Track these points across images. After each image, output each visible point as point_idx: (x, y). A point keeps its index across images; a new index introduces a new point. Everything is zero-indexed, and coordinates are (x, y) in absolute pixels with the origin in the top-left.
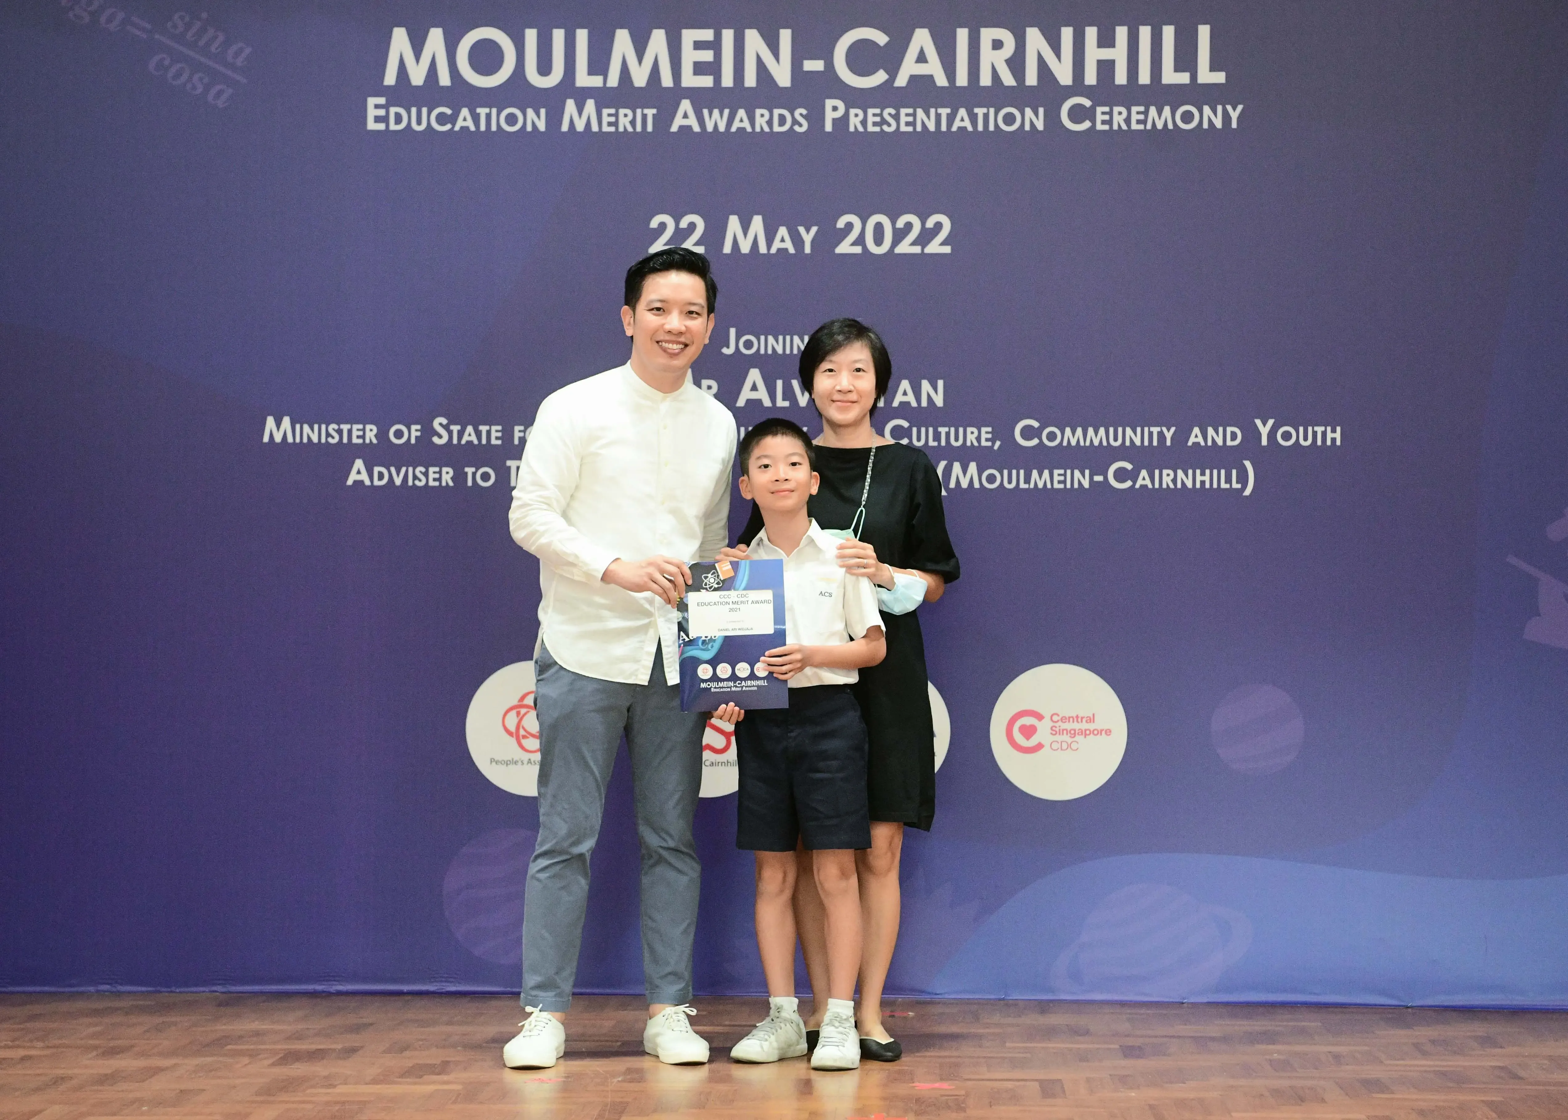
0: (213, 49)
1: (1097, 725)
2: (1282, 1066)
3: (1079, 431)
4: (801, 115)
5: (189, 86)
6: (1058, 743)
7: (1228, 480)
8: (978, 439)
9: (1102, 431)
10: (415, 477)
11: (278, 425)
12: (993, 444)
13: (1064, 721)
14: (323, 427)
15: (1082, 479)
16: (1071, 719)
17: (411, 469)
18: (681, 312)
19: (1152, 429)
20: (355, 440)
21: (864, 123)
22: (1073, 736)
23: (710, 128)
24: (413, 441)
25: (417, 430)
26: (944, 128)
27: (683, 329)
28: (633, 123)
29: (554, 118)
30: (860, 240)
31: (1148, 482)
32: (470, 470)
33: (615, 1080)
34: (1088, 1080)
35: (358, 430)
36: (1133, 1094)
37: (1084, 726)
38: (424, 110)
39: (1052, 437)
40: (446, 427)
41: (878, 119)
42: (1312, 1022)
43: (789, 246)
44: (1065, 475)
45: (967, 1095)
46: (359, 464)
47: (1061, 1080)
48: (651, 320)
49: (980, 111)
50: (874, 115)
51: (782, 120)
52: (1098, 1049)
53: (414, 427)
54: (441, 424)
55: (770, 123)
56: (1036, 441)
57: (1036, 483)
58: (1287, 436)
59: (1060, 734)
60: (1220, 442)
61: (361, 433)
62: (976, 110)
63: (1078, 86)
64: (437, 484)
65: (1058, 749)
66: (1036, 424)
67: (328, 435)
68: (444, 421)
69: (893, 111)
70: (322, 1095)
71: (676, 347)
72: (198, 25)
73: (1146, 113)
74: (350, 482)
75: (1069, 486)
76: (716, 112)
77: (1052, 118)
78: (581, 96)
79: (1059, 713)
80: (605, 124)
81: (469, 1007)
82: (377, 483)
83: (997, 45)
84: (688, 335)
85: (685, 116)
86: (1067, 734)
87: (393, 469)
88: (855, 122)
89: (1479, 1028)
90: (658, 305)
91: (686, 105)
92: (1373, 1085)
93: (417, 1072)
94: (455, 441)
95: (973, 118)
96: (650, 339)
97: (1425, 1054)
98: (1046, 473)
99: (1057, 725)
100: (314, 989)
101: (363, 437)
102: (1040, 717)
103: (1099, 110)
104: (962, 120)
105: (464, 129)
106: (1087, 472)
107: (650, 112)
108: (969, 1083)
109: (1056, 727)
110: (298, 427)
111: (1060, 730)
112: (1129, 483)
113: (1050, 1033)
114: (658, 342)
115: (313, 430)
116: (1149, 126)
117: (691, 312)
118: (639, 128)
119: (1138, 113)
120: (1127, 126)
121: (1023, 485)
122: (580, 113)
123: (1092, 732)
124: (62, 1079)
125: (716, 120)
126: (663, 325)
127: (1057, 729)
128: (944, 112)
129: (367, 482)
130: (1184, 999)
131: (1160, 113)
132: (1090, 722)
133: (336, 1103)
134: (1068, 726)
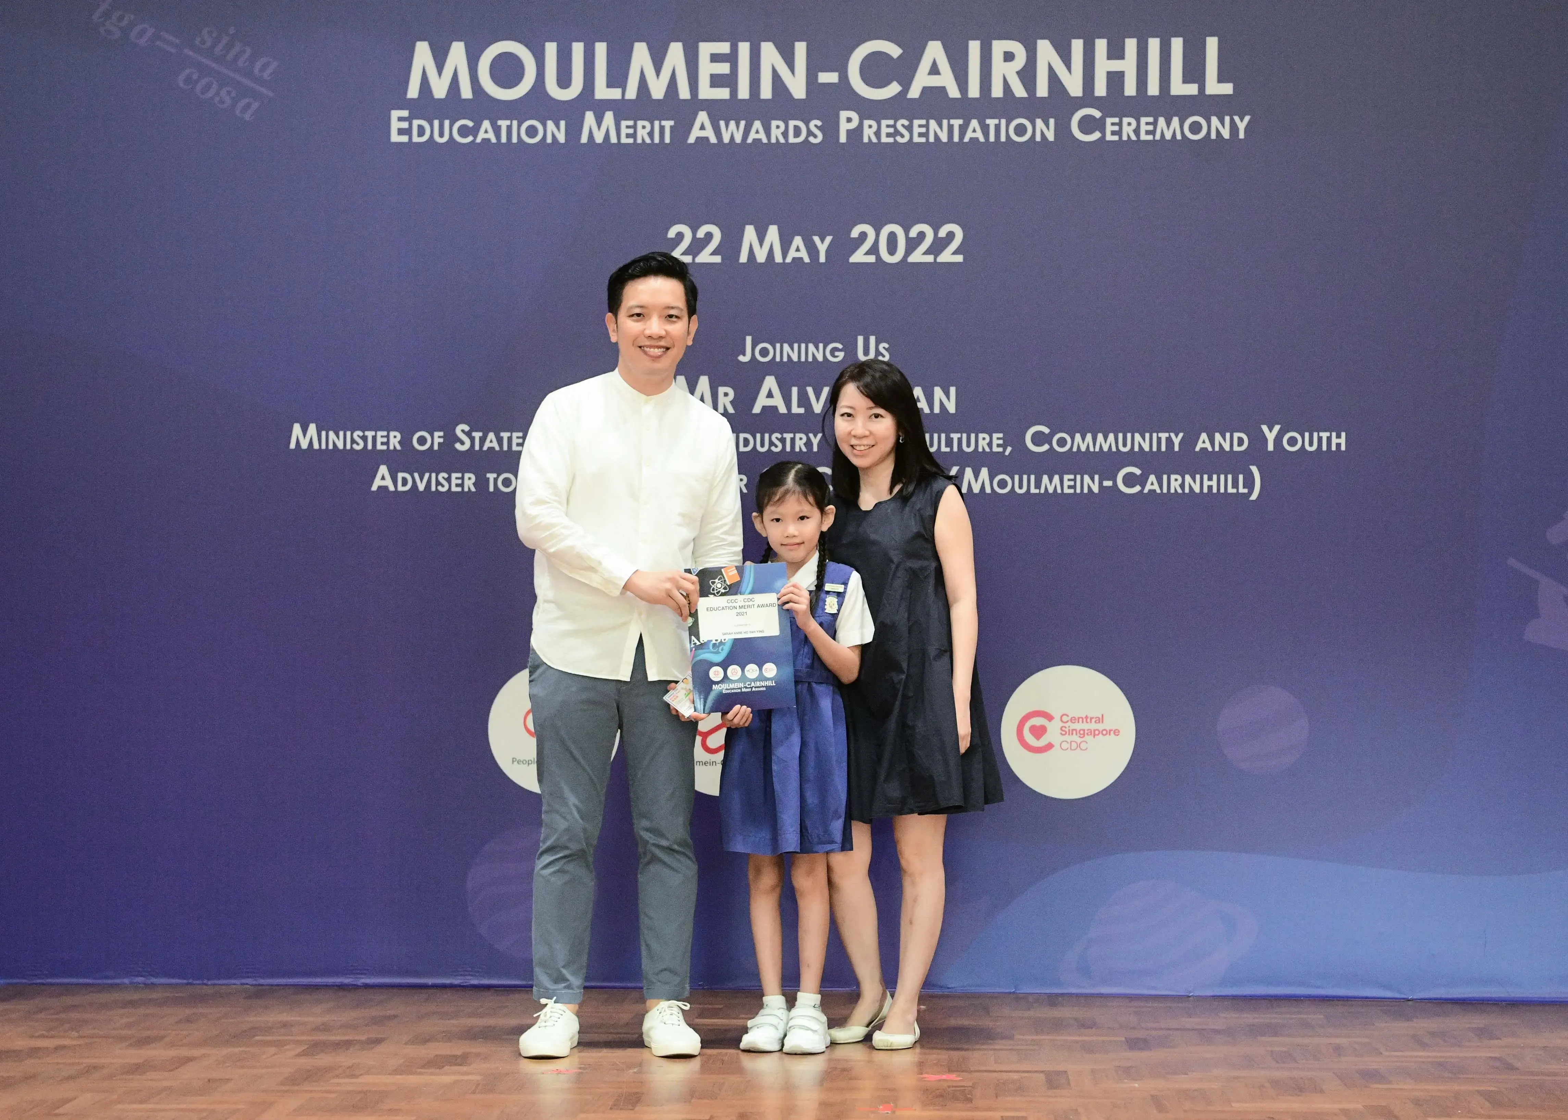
0: (240, 63)
1: (1106, 725)
2: (1285, 1058)
3: (1089, 437)
4: (816, 126)
5: (217, 99)
6: (1068, 743)
7: (1235, 485)
8: (990, 445)
9: (1111, 436)
10: (438, 483)
11: (305, 431)
12: (1005, 450)
13: (1073, 721)
14: (349, 434)
15: (1092, 484)
16: (1081, 720)
17: (434, 475)
18: (660, 317)
19: (1160, 435)
20: (380, 447)
21: (878, 134)
22: (1082, 736)
23: (726, 139)
24: (436, 447)
25: (439, 437)
26: (956, 139)
27: (663, 333)
28: (651, 134)
29: (574, 130)
30: (874, 250)
31: (1156, 487)
32: (491, 476)
33: (631, 1071)
34: (1093, 1071)
35: (382, 437)
36: (1137, 1085)
37: (1093, 726)
38: (447, 123)
39: (1062, 442)
40: (468, 434)
41: (891, 130)
42: (1315, 1015)
43: (804, 255)
44: (1075, 480)
45: (973, 1087)
46: (383, 470)
47: (1066, 1072)
48: (631, 326)
49: (992, 122)
50: (888, 126)
51: (797, 132)
52: (1103, 1041)
53: (437, 434)
54: (463, 431)
55: (785, 134)
56: (1046, 447)
57: (1046, 489)
58: (1292, 441)
59: (1069, 734)
60: (1227, 448)
61: (385, 440)
62: (988, 121)
63: (1088, 98)
64: (459, 489)
65: (1068, 748)
66: (1046, 430)
67: (353, 441)
68: (466, 428)
69: (906, 123)
70: (346, 1084)
71: (657, 352)
72: (225, 40)
73: (1155, 124)
74: (374, 488)
75: (1078, 491)
76: (732, 124)
77: (1063, 129)
78: (600, 108)
79: (1069, 715)
80: (623, 136)
81: (490, 1000)
82: (400, 488)
83: (1009, 57)
84: (668, 339)
85: (702, 128)
86: (1076, 734)
87: (416, 475)
88: (868, 134)
89: (1478, 1020)
90: (638, 311)
91: (703, 117)
92: (1371, 1076)
93: (437, 1063)
94: (477, 448)
95: (985, 129)
96: (632, 344)
97: (1424, 1046)
98: (1056, 478)
99: (1067, 725)
100: (342, 982)
101: (387, 443)
102: (1050, 718)
103: (1109, 121)
104: (974, 131)
105: (486, 141)
106: (1097, 477)
107: (668, 124)
108: (975, 1074)
109: (1065, 727)
110: (324, 433)
111: (1069, 730)
112: (1138, 488)
113: (1058, 1025)
114: (640, 347)
115: (338, 437)
116: (1158, 137)
117: (671, 316)
118: (657, 140)
119: (1147, 124)
120: (1136, 136)
121: (1033, 490)
122: (599, 125)
123: (1101, 732)
124: (95, 1067)
125: (732, 132)
126: (645, 329)
127: (1067, 730)
128: (957, 123)
129: (392, 488)
130: (1190, 992)
131: (1168, 124)
132: (1099, 722)
133: (360, 1092)
134: (1078, 726)
